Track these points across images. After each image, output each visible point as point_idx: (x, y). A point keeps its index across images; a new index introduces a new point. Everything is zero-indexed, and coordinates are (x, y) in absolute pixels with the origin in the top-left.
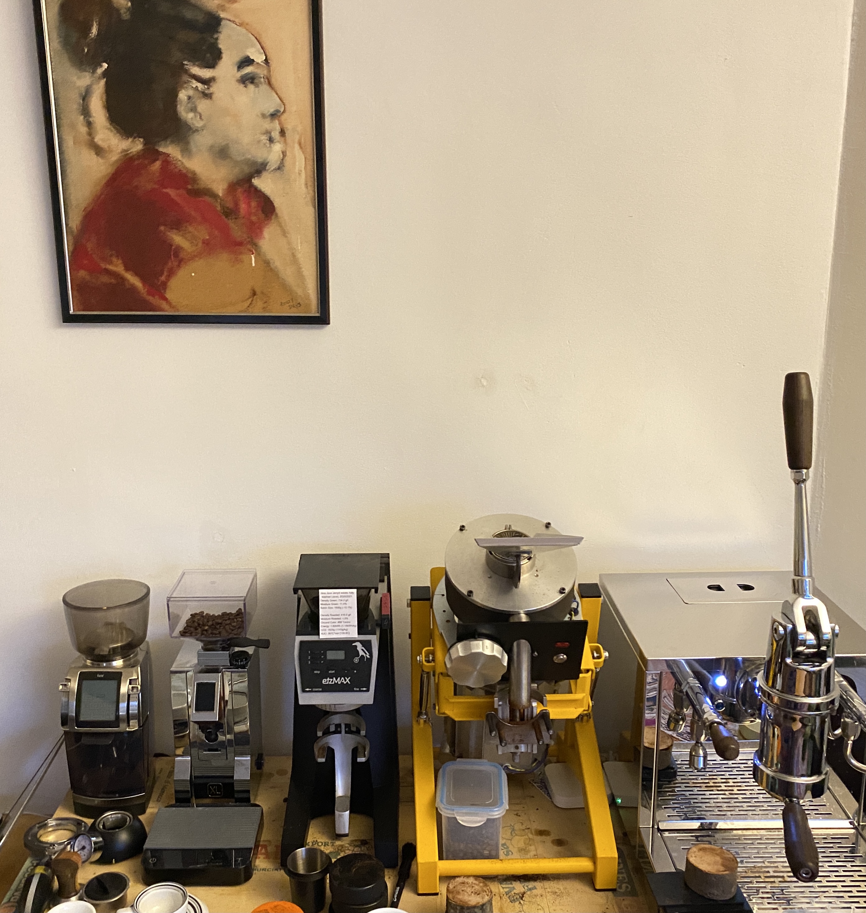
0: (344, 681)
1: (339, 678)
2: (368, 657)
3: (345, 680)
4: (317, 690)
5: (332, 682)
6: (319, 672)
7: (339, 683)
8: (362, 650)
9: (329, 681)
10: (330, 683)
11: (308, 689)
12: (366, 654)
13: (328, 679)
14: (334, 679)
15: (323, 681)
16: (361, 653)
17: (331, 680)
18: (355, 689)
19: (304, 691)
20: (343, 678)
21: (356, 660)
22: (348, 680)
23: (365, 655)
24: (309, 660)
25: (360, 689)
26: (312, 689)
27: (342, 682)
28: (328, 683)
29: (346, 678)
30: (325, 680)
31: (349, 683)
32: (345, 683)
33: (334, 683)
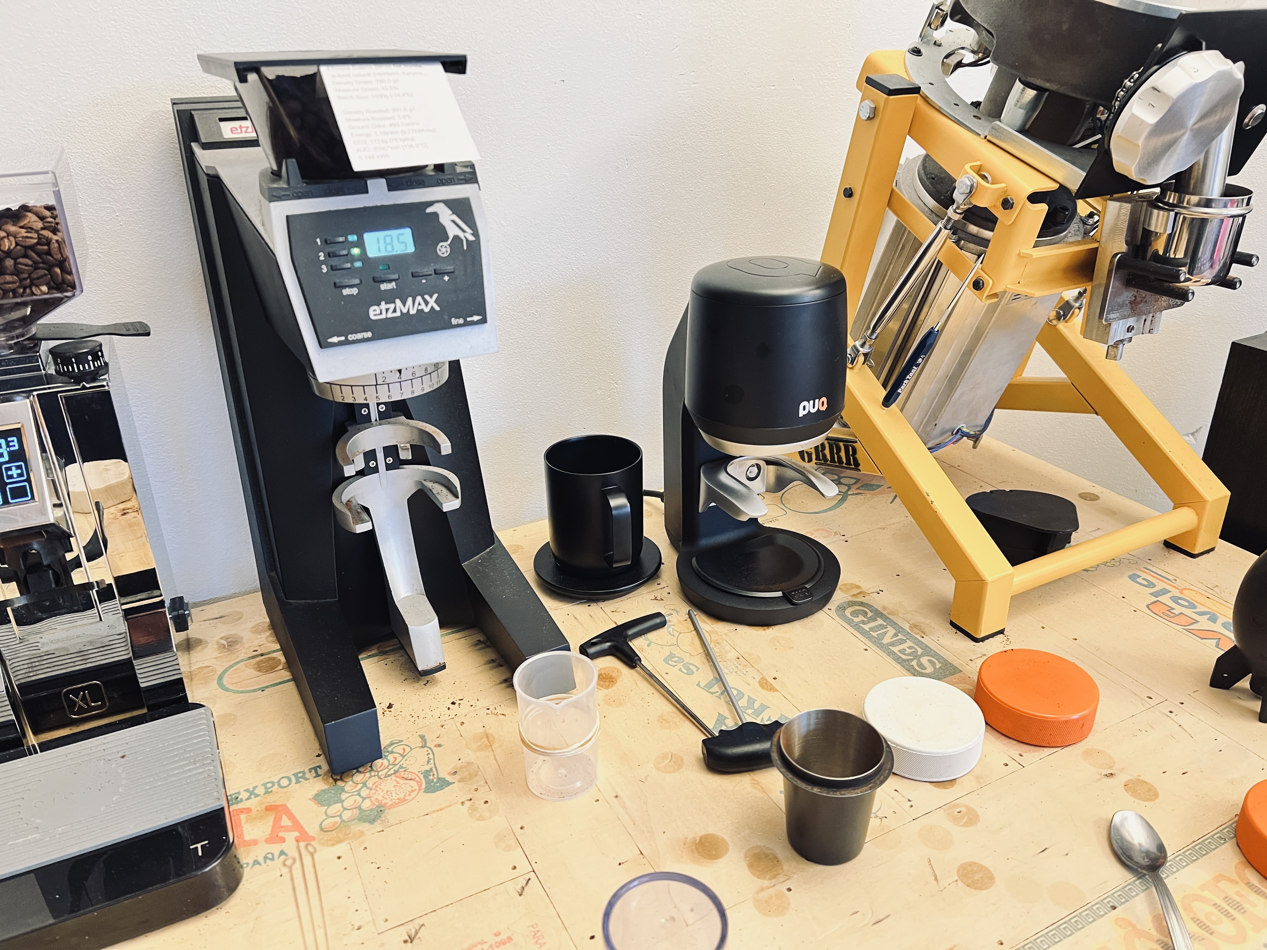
0: (423, 306)
1: (410, 300)
2: (472, 238)
3: (427, 303)
6: (355, 291)
7: (413, 312)
8: (453, 222)
9: (387, 310)
10: (390, 315)
11: (334, 339)
12: (464, 231)
14: (398, 301)
15: (371, 313)
16: (452, 231)
17: (392, 306)
18: (454, 321)
19: (323, 343)
20: (419, 299)
21: (443, 249)
22: (432, 301)
23: (461, 235)
24: (323, 262)
25: (465, 320)
26: (346, 338)
27: (420, 308)
28: (383, 316)
29: (427, 297)
30: (375, 310)
31: (437, 308)
32: (427, 310)
33: (398, 314)
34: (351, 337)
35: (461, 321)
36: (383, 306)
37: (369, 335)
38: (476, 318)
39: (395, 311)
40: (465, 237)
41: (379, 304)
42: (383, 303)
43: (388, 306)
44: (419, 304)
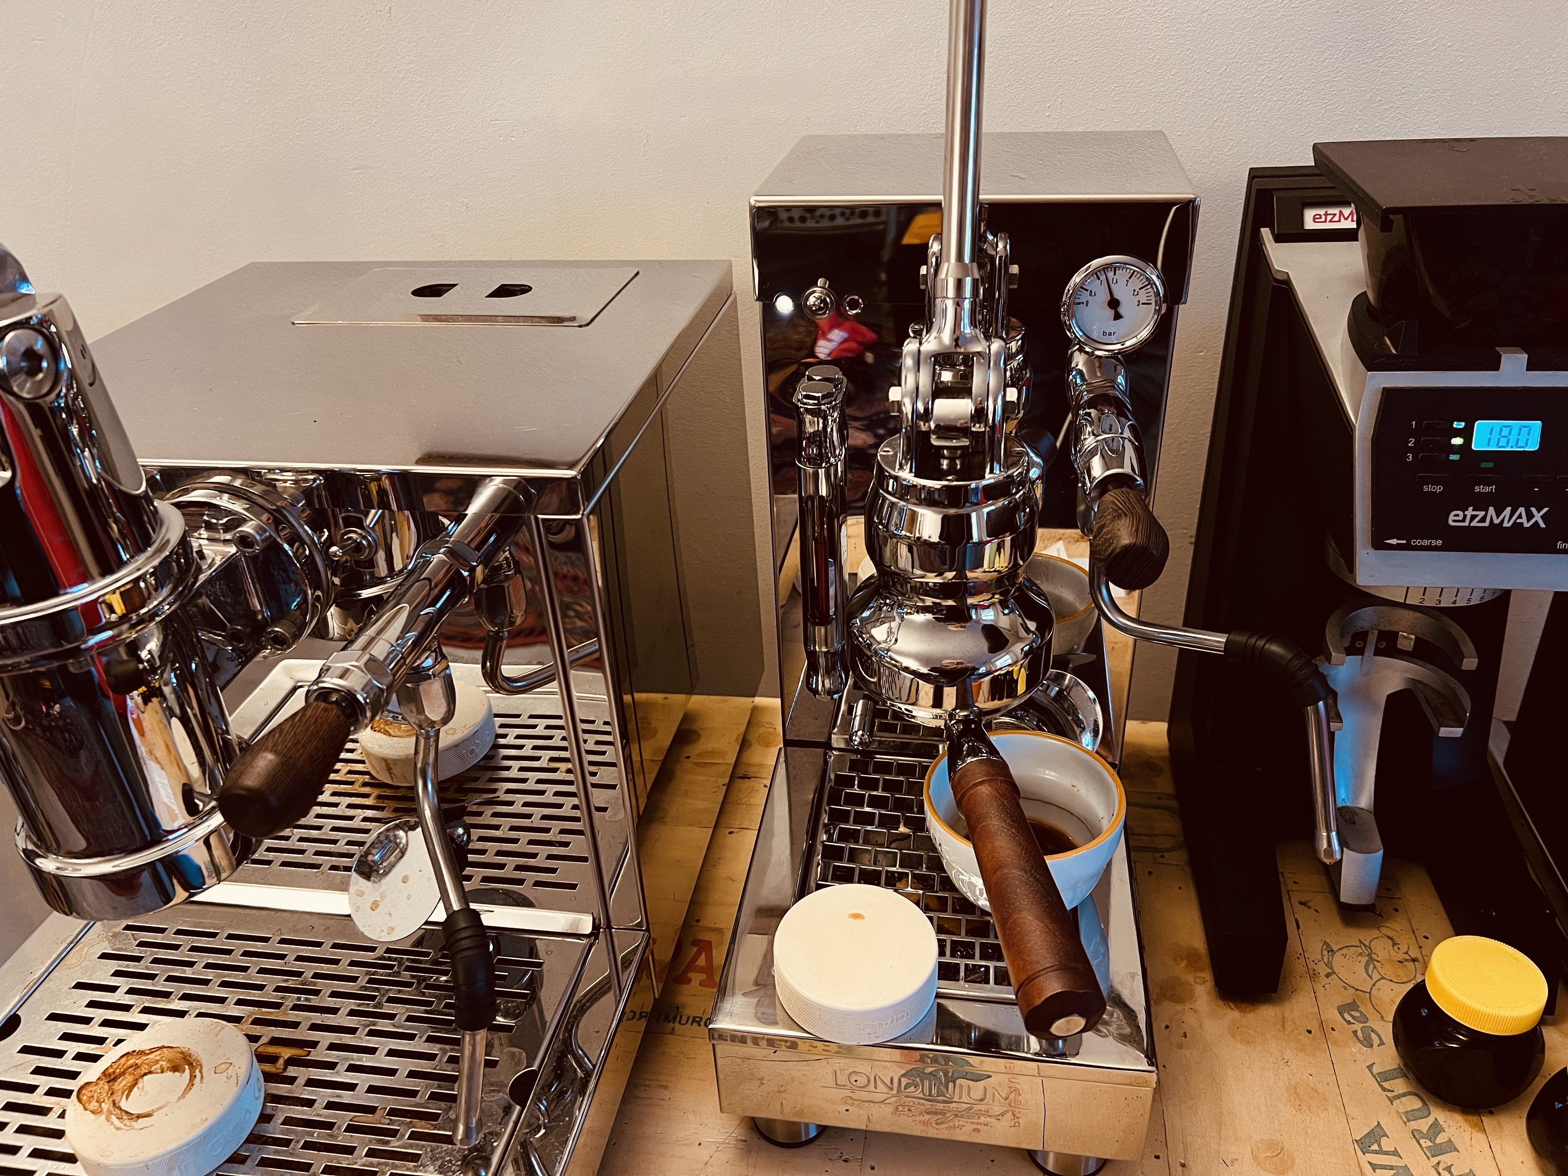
0: (1524, 520)
1: (1508, 510)
3: (1530, 516)
4: (1426, 543)
5: (1483, 520)
6: (1439, 489)
7: (1506, 525)
9: (1473, 517)
10: (1474, 524)
11: (1394, 542)
13: (1470, 512)
14: (1491, 510)
15: (1451, 517)
17: (1482, 514)
18: (1561, 545)
19: (1378, 544)
20: (1522, 510)
22: (1538, 517)
24: (1411, 450)
26: (1409, 542)
27: (1518, 521)
28: (1466, 524)
29: (1533, 510)
30: (1457, 515)
31: (1543, 525)
32: (1527, 525)
33: (1487, 524)
34: (1414, 542)
37: (1438, 543)
41: (1464, 510)
43: (1476, 513)
44: (1520, 517)
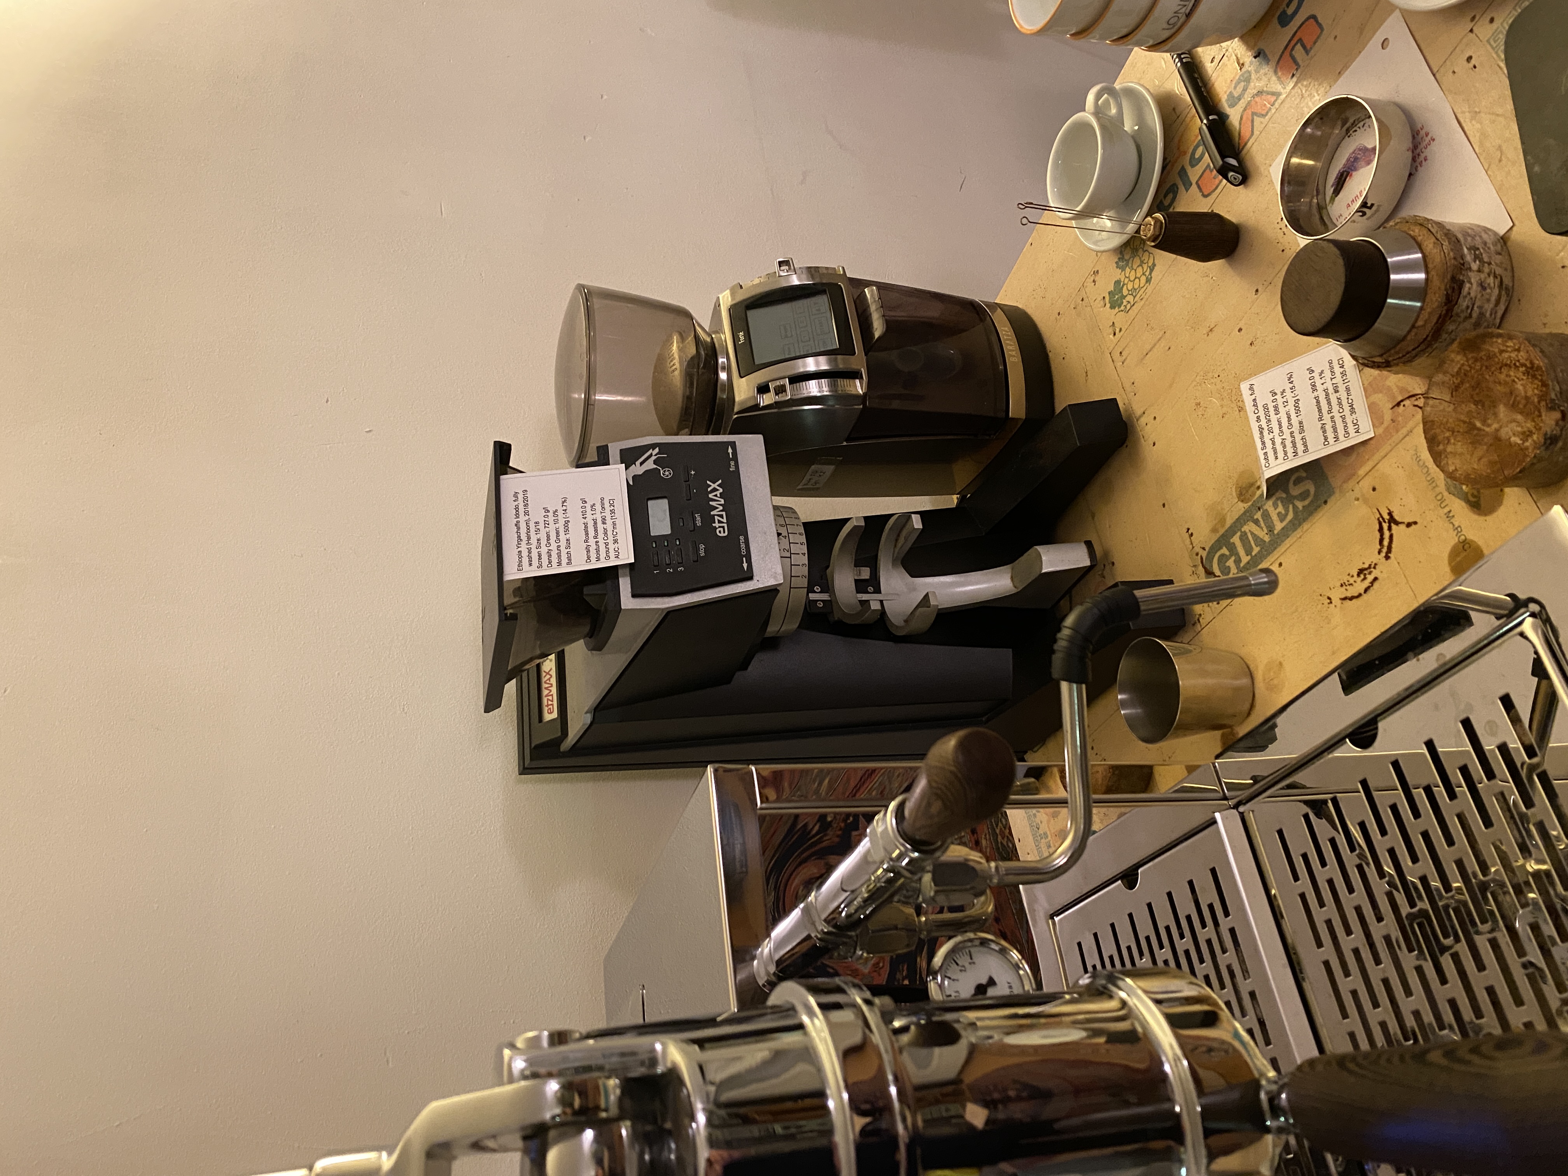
0: (718, 493)
1: (712, 504)
2: (657, 450)
3: (715, 490)
4: (743, 546)
6: (702, 546)
7: (722, 502)
8: (641, 464)
9: (720, 522)
10: (725, 521)
11: (745, 565)
12: (651, 455)
14: (712, 513)
15: (722, 535)
16: (650, 465)
17: (716, 517)
19: (749, 577)
20: (710, 496)
21: (666, 473)
22: (715, 486)
23: (654, 458)
24: (675, 570)
25: (732, 460)
26: (744, 556)
27: (719, 495)
28: (725, 525)
29: (709, 489)
30: (720, 532)
31: (720, 481)
32: (721, 490)
33: (724, 513)
34: (744, 552)
35: (732, 463)
36: (717, 525)
37: (742, 538)
38: (730, 451)
39: (721, 516)
40: (655, 455)
41: (716, 528)
42: (714, 525)
43: (716, 521)
44: (716, 496)
